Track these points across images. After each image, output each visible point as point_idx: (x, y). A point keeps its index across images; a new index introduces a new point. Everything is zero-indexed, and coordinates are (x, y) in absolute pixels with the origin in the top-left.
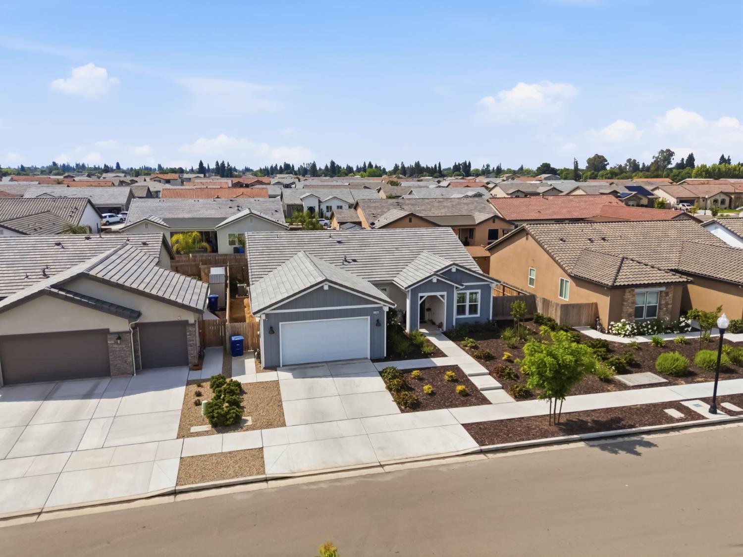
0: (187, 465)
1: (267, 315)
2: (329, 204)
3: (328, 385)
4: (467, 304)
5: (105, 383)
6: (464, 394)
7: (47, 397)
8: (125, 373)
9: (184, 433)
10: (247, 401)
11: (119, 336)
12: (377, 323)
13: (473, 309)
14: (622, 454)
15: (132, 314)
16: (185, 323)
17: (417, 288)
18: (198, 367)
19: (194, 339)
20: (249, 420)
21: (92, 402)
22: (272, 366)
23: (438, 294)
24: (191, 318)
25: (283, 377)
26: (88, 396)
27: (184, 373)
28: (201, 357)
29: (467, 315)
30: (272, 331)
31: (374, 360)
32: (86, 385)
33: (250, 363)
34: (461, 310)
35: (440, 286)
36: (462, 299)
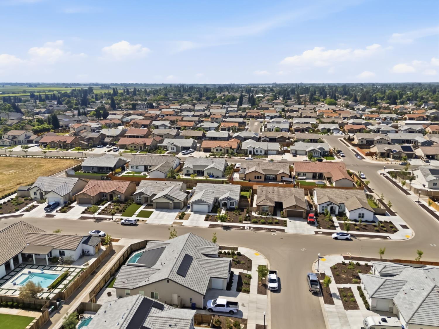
0: (175, 223)
1: (191, 203)
2: (257, 150)
3: (198, 215)
4: (232, 204)
5: (169, 210)
6: (215, 220)
7: (161, 211)
8: (171, 209)
9: (176, 219)
10: (185, 216)
11: (171, 204)
12: (209, 207)
13: (233, 205)
14: (225, 230)
15: (173, 200)
16: (180, 203)
17: (222, 200)
18: (182, 210)
19: (183, 205)
20: (184, 218)
21: (166, 213)
22: (192, 211)
23: (226, 202)
24: (181, 202)
25: (192, 213)
26: (166, 212)
27: (179, 210)
28: (183, 208)
29: (232, 206)
30: (192, 206)
31: (208, 213)
32: (166, 210)
33: (189, 210)
34: (231, 205)
35: (225, 200)
36: (231, 203)
